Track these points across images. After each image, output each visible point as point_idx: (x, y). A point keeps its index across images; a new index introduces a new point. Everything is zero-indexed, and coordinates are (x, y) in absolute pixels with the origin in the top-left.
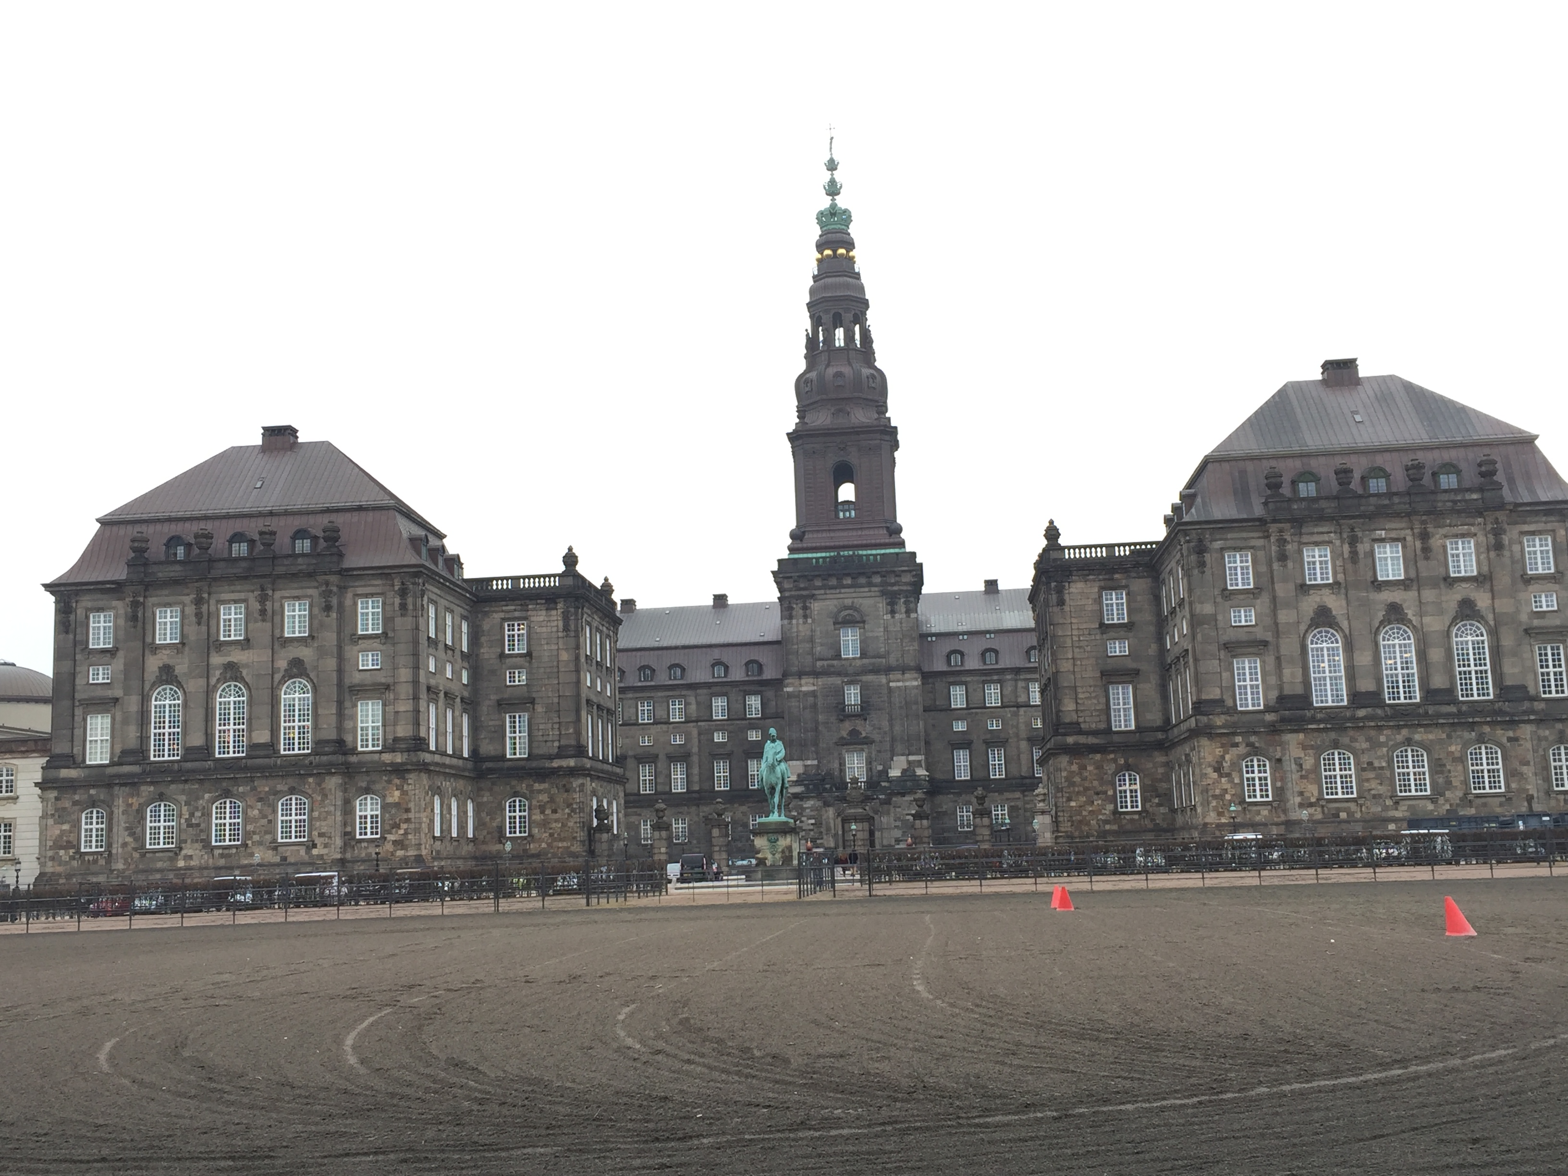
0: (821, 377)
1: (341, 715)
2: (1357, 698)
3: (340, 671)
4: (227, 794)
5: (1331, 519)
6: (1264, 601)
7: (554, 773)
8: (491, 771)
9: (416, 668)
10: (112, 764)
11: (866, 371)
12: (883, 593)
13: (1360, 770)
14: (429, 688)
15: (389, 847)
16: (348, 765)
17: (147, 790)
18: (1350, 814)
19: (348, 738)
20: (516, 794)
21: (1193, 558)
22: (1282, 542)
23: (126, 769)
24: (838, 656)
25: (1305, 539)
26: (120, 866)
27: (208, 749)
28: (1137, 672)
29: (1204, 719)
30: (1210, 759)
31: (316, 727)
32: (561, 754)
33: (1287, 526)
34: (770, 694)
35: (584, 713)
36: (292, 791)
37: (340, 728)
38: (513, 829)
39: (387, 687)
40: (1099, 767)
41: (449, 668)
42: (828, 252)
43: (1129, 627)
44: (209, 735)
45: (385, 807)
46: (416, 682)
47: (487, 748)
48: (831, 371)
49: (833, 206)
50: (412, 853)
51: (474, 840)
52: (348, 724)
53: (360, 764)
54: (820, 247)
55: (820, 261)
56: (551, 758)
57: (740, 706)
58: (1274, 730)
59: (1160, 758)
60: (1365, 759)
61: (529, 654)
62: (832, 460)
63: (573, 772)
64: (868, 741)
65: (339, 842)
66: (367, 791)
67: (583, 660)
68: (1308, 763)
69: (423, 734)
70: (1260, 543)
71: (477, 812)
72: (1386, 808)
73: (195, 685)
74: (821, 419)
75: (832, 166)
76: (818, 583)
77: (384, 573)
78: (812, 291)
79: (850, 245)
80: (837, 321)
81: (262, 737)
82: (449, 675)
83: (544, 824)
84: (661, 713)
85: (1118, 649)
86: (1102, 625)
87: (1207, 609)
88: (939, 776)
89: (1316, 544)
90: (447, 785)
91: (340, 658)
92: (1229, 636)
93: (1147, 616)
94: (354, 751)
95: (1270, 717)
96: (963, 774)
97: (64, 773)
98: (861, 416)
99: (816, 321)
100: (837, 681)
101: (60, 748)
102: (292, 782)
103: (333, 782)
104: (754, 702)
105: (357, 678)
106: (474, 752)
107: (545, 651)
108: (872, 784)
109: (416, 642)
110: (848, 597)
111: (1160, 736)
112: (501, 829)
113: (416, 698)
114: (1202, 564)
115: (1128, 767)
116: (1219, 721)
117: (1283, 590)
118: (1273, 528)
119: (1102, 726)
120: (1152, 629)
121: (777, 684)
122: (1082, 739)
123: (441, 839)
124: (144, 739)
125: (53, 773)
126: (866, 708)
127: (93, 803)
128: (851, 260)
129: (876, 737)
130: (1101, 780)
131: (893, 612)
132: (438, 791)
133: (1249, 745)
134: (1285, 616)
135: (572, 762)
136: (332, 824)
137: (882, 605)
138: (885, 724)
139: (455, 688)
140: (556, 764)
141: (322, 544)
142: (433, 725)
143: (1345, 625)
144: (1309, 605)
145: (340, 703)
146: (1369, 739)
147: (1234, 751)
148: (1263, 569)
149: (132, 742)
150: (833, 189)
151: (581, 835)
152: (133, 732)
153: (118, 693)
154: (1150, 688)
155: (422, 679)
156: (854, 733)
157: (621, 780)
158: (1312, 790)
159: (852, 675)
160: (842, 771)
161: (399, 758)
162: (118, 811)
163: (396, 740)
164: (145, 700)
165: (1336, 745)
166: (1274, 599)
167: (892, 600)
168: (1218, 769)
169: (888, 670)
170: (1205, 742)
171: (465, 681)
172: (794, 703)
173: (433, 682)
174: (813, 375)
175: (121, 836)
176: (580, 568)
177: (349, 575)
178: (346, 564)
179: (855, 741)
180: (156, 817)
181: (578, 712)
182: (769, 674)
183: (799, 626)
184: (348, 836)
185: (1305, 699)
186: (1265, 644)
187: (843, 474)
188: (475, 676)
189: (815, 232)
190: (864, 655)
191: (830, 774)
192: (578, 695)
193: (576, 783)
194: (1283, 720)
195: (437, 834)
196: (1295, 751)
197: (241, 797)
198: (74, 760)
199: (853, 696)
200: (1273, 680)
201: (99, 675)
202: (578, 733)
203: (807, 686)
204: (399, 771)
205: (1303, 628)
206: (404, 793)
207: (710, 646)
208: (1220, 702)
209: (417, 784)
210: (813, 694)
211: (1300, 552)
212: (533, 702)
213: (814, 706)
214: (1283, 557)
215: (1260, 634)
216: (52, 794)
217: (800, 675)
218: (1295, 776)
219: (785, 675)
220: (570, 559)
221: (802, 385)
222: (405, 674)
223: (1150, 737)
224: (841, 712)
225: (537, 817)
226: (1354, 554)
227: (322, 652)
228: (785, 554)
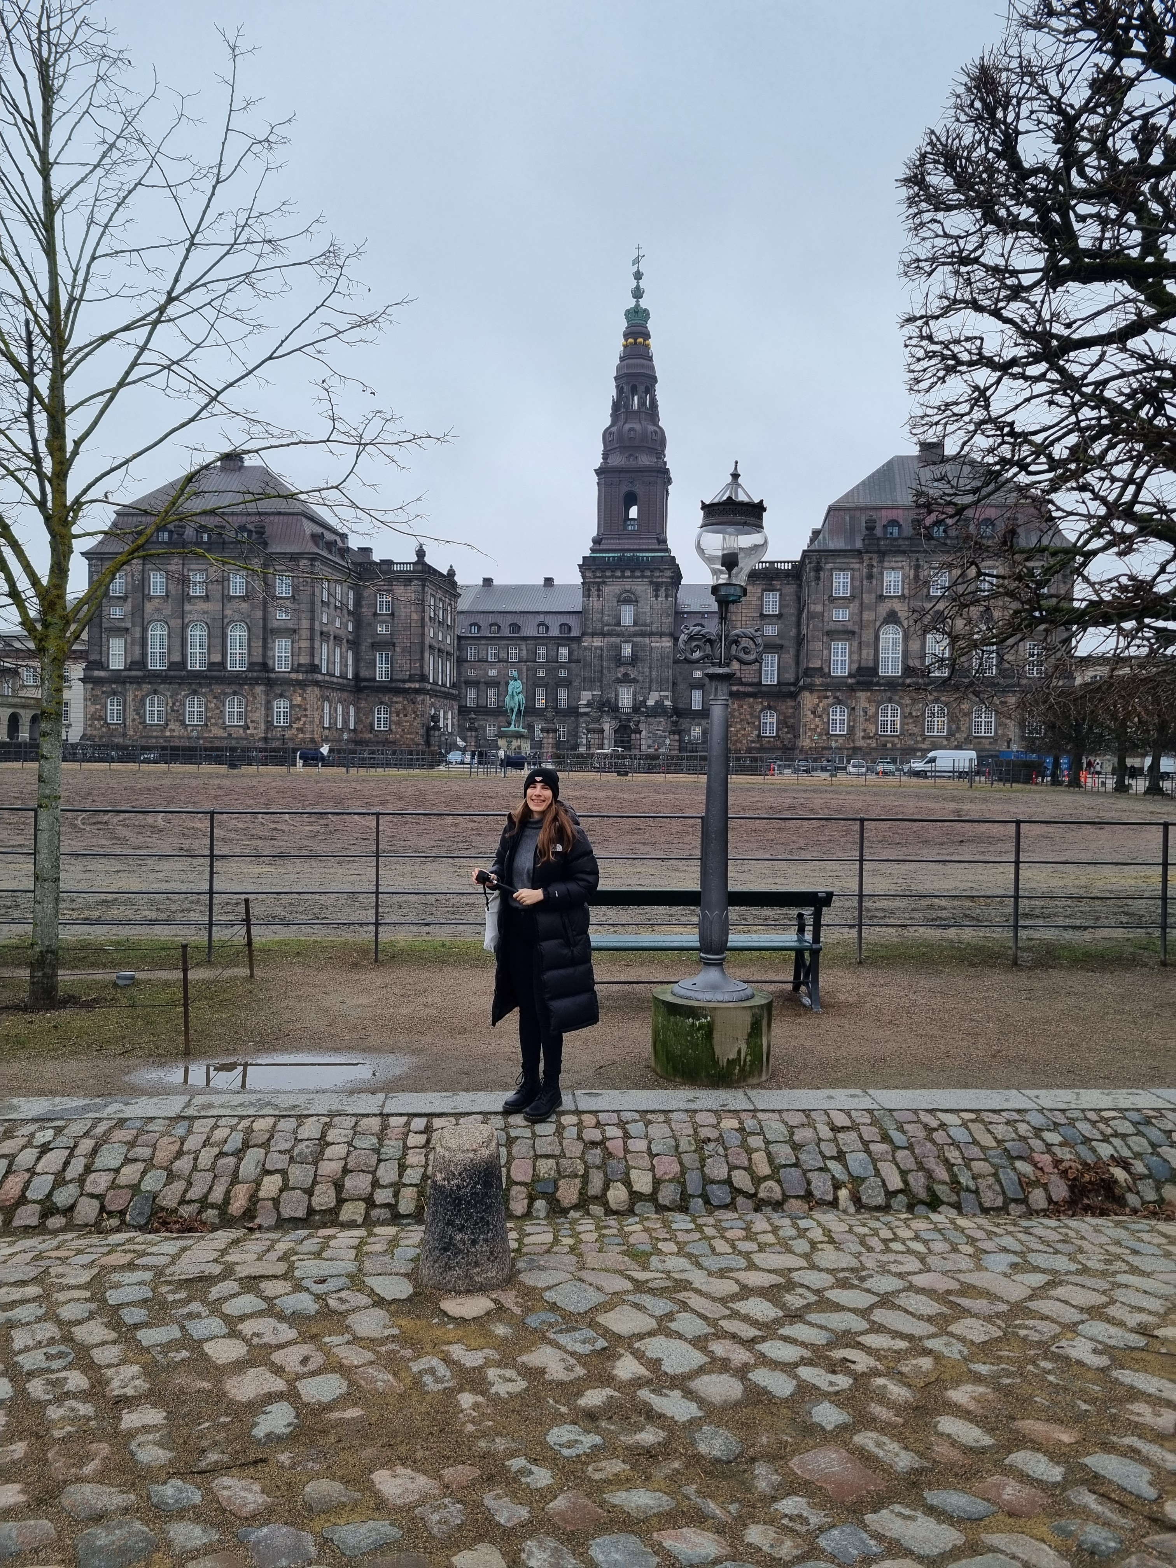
0: (620, 431)
1: (265, 647)
2: (908, 670)
3: (265, 619)
4: (195, 692)
5: (904, 552)
6: (855, 606)
7: (405, 691)
8: (366, 687)
9: (312, 620)
10: (125, 670)
11: (651, 428)
12: (651, 583)
13: (904, 717)
14: (322, 633)
15: (294, 731)
16: (269, 679)
17: (146, 687)
18: (894, 744)
19: (270, 662)
20: (382, 703)
21: (812, 574)
22: (871, 566)
23: (134, 673)
24: (619, 624)
25: (886, 564)
26: (131, 733)
27: (183, 663)
28: (781, 647)
29: (809, 680)
30: (810, 706)
31: (249, 654)
32: (411, 679)
33: (875, 556)
34: (575, 646)
35: (426, 655)
36: (235, 693)
37: (264, 656)
38: (379, 725)
39: (295, 631)
40: (751, 707)
41: (338, 621)
42: (631, 340)
43: (780, 616)
44: (184, 655)
45: (292, 707)
46: (312, 629)
47: (364, 673)
48: (627, 426)
49: (637, 305)
50: (308, 736)
51: (355, 730)
52: (270, 653)
53: (277, 679)
54: (626, 336)
55: (625, 346)
56: (404, 681)
57: (554, 653)
58: (852, 689)
59: (791, 703)
60: (907, 710)
61: (392, 614)
62: (625, 488)
63: (417, 691)
64: (635, 681)
65: (263, 726)
66: (281, 696)
67: (427, 619)
68: (871, 711)
69: (317, 662)
70: (857, 566)
71: (357, 713)
72: (917, 742)
73: (176, 623)
74: (617, 460)
75: (638, 276)
76: (608, 574)
77: (295, 557)
78: (618, 368)
79: (647, 336)
80: (634, 390)
81: (217, 658)
82: (338, 625)
83: (398, 723)
84: (503, 655)
85: (771, 630)
86: (761, 614)
87: (819, 608)
88: (681, 706)
89: (893, 569)
90: (334, 695)
91: (265, 611)
92: (831, 626)
93: (792, 610)
94: (273, 670)
95: (850, 681)
96: (697, 705)
97: (96, 673)
98: (645, 460)
99: (620, 390)
100: (618, 640)
101: (94, 657)
102: (235, 688)
103: (259, 689)
104: (564, 652)
105: (276, 624)
106: (356, 676)
107: (403, 612)
108: (636, 709)
109: (313, 603)
110: (628, 584)
111: (792, 689)
112: (372, 725)
113: (312, 639)
114: (818, 579)
115: (769, 708)
116: (818, 681)
117: (868, 598)
118: (866, 557)
119: (756, 680)
120: (794, 618)
121: (578, 640)
122: (742, 689)
123: (329, 729)
124: (144, 655)
125: (89, 673)
126: (635, 659)
127: (114, 693)
128: (647, 347)
129: (640, 679)
130: (751, 715)
131: (657, 596)
132: (327, 698)
133: (836, 698)
134: (866, 616)
135: (417, 685)
136: (259, 715)
137: (650, 590)
138: (647, 670)
139: (342, 633)
140: (407, 685)
141: (254, 536)
142: (324, 657)
143: (905, 623)
144: (884, 609)
145: (265, 640)
146: (912, 698)
147: (825, 701)
148: (857, 584)
149: (137, 656)
150: (638, 293)
151: (422, 731)
152: (137, 650)
153: (129, 625)
154: (789, 657)
155: (317, 627)
156: (626, 675)
157: (453, 697)
158: (872, 729)
159: (627, 637)
160: (616, 699)
161: (301, 677)
162: (130, 699)
163: (299, 665)
164: (144, 630)
165: (890, 700)
166: (862, 604)
167: (657, 587)
168: (813, 713)
169: (651, 634)
170: (806, 694)
171: (350, 629)
172: (588, 653)
173: (325, 629)
174: (614, 429)
175: (131, 715)
176: (427, 560)
177: (270, 560)
178: (270, 550)
179: (626, 680)
180: (152, 705)
181: (422, 652)
182: (575, 633)
183: (594, 603)
184: (269, 724)
185: (874, 670)
186: (853, 633)
187: (630, 499)
188: (358, 625)
189: (623, 324)
190: (635, 624)
191: (608, 701)
192: (423, 643)
193: (420, 698)
194: (858, 683)
195: (326, 725)
196: (864, 703)
197: (204, 695)
198: (101, 665)
199: (627, 650)
200: (855, 657)
201: (116, 612)
202: (422, 667)
203: (597, 642)
204: (302, 685)
205: (878, 624)
206: (304, 699)
207: (538, 613)
208: (821, 669)
209: (313, 693)
210: (601, 648)
211: (882, 574)
212: (394, 645)
213: (601, 656)
214: (870, 577)
215: (850, 626)
216: (90, 686)
217: (593, 635)
218: (862, 719)
219: (584, 634)
220: (421, 553)
221: (607, 434)
222: (305, 624)
223: (785, 689)
224: (618, 660)
225: (395, 718)
226: (916, 577)
227: (253, 607)
228: (588, 553)
